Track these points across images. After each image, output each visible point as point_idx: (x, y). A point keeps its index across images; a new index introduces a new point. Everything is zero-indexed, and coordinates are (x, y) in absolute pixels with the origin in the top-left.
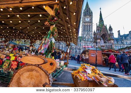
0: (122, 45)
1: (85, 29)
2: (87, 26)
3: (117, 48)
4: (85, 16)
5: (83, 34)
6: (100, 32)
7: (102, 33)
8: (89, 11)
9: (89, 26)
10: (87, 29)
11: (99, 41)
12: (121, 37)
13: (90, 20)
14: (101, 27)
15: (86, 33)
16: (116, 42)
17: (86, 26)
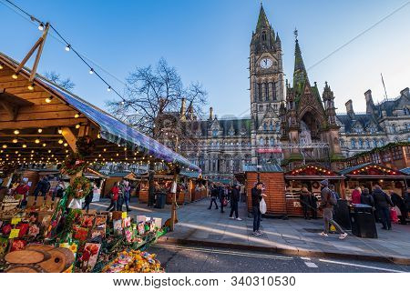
0: (379, 137)
1: (260, 94)
2: (266, 84)
3: (365, 145)
4: (257, 53)
5: (256, 111)
6: (297, 107)
7: (303, 110)
8: (268, 38)
9: (274, 83)
10: (267, 93)
11: (294, 133)
12: (376, 112)
13: (275, 64)
14: (299, 90)
15: (265, 108)
16: (360, 126)
17: (263, 86)
